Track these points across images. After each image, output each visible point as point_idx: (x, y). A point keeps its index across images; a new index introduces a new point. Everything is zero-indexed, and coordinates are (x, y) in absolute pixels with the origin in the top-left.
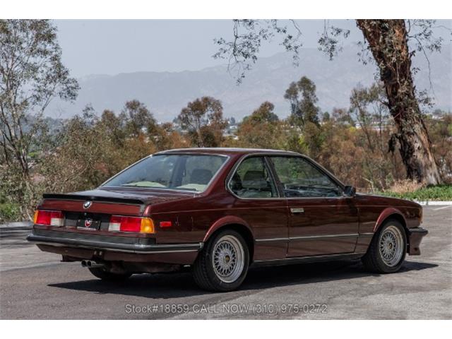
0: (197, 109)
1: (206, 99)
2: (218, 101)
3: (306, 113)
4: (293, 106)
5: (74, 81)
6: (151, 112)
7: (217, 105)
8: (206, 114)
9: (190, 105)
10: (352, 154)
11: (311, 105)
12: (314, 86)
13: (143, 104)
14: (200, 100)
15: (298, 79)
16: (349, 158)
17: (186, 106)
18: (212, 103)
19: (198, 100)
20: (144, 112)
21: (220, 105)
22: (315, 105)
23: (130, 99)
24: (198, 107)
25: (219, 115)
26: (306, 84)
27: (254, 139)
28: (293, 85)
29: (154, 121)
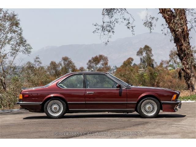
0: (96, 61)
1: (101, 56)
2: (106, 57)
3: (148, 62)
4: (141, 59)
5: (29, 45)
6: (73, 62)
7: (105, 59)
8: (100, 63)
9: (93, 58)
10: (171, 82)
11: (150, 58)
12: (151, 49)
13: (70, 59)
14: (98, 56)
15: (143, 47)
16: (170, 84)
17: (90, 59)
18: (103, 58)
19: (96, 56)
20: (70, 62)
21: (107, 59)
22: (152, 58)
23: (64, 56)
24: (96, 60)
25: (106, 64)
26: (147, 48)
27: (122, 75)
28: (141, 49)
29: (75, 66)
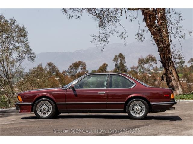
0: (76, 66)
1: (79, 62)
2: (84, 63)
3: (121, 68)
4: (116, 65)
5: (33, 54)
6: (57, 67)
7: (84, 65)
8: (79, 68)
9: (73, 64)
11: (123, 65)
12: (124, 57)
13: (54, 64)
14: (77, 62)
15: (118, 54)
17: (71, 64)
18: (82, 64)
19: (76, 62)
20: (54, 67)
21: (85, 64)
22: (125, 65)
23: (49, 62)
24: (76, 65)
25: (85, 69)
26: (121, 56)
28: (116, 56)
29: (58, 71)
